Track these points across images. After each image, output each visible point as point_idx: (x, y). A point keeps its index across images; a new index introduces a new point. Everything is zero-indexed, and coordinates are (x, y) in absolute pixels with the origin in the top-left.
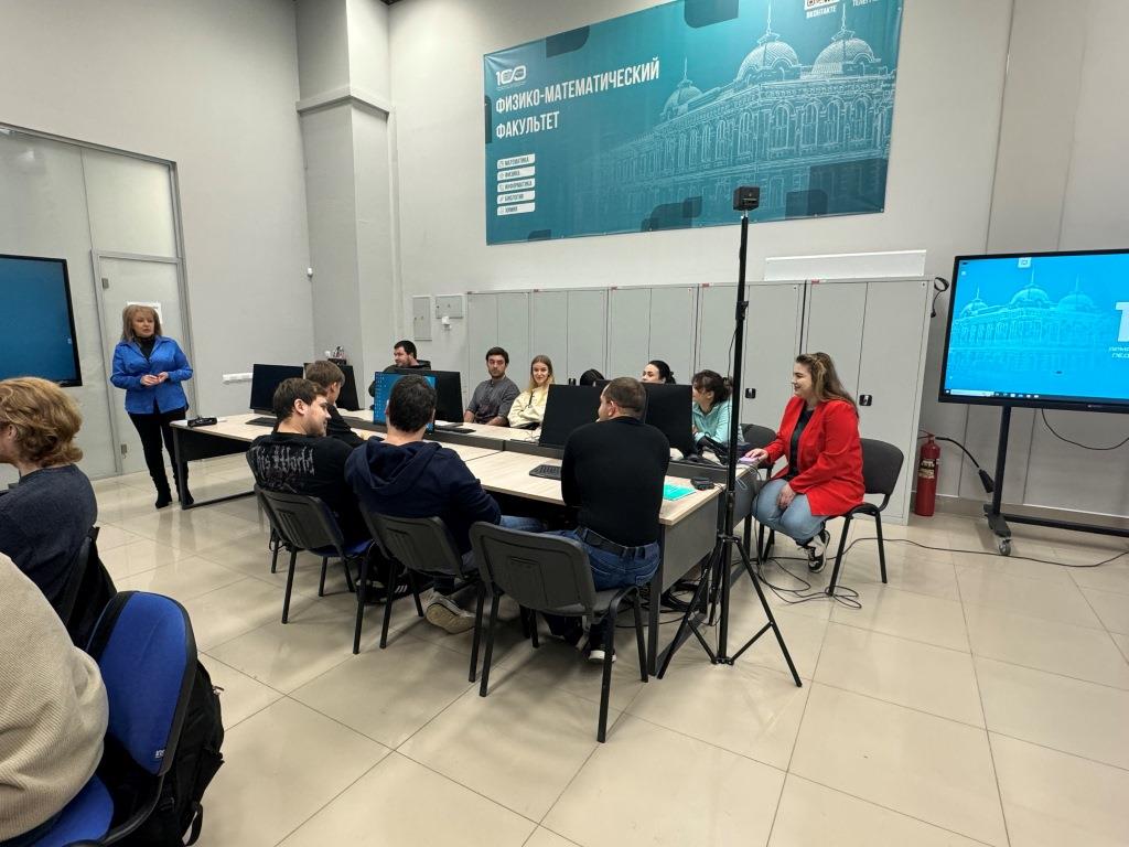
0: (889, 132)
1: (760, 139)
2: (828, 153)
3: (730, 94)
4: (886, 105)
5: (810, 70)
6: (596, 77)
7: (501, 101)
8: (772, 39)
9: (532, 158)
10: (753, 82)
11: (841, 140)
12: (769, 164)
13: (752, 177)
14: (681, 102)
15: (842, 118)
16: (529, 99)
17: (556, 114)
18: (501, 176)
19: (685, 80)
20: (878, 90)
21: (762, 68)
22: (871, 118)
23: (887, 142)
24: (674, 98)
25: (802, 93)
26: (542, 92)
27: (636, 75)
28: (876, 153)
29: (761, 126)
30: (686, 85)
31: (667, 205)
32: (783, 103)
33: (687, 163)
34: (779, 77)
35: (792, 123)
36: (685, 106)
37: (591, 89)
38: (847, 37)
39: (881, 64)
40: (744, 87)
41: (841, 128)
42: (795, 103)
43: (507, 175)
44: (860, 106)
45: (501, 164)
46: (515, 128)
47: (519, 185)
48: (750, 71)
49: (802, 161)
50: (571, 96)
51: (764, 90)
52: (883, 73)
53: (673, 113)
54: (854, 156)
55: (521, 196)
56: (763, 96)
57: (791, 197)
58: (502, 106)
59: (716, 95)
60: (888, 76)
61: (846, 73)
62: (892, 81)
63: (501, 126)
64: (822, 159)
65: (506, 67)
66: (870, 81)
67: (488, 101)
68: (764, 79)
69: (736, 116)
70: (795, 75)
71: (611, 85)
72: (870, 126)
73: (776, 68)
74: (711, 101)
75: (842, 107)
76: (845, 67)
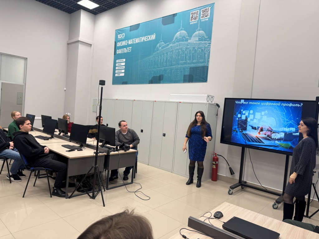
0: (209, 58)
1: (178, 58)
2: (194, 64)
3: (171, 45)
4: (209, 50)
5: (191, 39)
6: (141, 38)
7: (118, 43)
8: (182, 30)
9: (124, 60)
10: (177, 42)
11: (197, 60)
12: (180, 66)
13: (175, 70)
14: (160, 47)
15: (198, 53)
16: (125, 43)
17: (131, 48)
18: (117, 65)
19: (161, 40)
20: (207, 46)
21: (179, 38)
22: (205, 54)
23: (208, 62)
24: (158, 45)
25: (188, 45)
26: (128, 41)
27: (150, 38)
28: (206, 64)
29: (178, 55)
30: (161, 42)
31: (155, 76)
32: (184, 48)
33: (160, 64)
34: (183, 41)
35: (186, 54)
36: (161, 48)
37: (139, 41)
38: (200, 30)
39: (208, 38)
40: (175, 43)
41: (198, 56)
42: (187, 48)
43: (119, 64)
44: (202, 50)
45: (117, 61)
46: (121, 51)
47: (121, 68)
48: (176, 38)
49: (187, 66)
50: (134, 43)
51: (179, 44)
52: (208, 41)
53: (158, 49)
54: (201, 65)
55: (121, 71)
56: (179, 46)
57: (185, 76)
58: (119, 44)
59: (168, 45)
60: (209, 42)
61: (199, 40)
62: (210, 43)
63: (118, 50)
64: (193, 65)
65: (120, 34)
66: (205, 43)
67: (116, 43)
68: (179, 41)
69: (172, 51)
70: (187, 40)
71: (144, 40)
72: (204, 56)
73: (183, 38)
74: (167, 47)
75: (198, 50)
76: (199, 39)
